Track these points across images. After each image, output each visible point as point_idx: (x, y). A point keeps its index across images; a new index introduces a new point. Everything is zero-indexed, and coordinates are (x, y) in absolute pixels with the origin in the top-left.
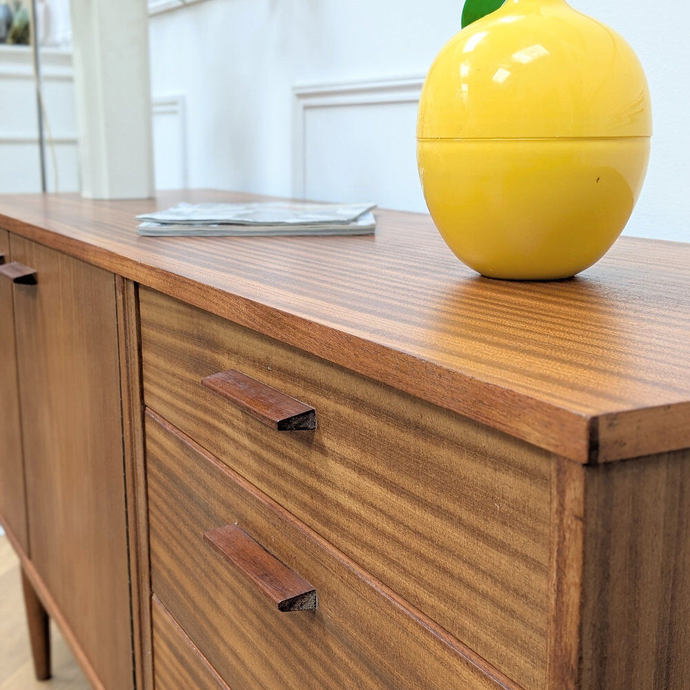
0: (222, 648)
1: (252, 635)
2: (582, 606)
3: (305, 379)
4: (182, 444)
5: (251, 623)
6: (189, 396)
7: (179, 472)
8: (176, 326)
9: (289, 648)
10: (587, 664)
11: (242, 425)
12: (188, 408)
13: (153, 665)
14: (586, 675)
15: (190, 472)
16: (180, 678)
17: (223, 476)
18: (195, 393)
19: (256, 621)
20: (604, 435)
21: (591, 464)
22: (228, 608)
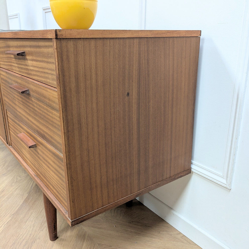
0: (18, 113)
1: (21, 106)
2: (58, 65)
3: (23, 46)
4: (6, 72)
5: (21, 104)
6: (7, 61)
7: (7, 79)
8: (3, 46)
9: (27, 105)
10: (61, 76)
11: (15, 62)
12: (7, 64)
13: (8, 125)
14: (61, 78)
15: (8, 78)
16: (13, 124)
17: (13, 75)
18: (8, 59)
19: (22, 103)
20: (58, 33)
21: (56, 38)
22: (17, 103)
